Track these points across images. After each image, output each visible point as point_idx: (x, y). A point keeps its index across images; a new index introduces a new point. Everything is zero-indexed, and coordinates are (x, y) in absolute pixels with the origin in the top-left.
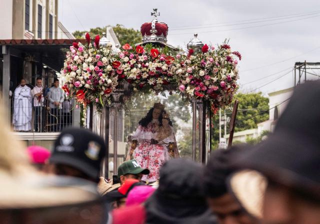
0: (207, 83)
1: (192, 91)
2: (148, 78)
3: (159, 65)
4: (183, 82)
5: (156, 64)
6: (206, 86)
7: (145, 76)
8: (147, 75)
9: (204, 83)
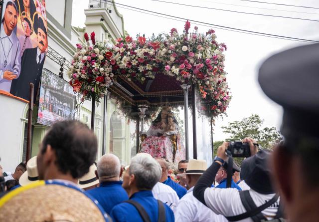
0: (192, 61)
1: (178, 70)
2: (138, 65)
3: (147, 50)
4: (169, 62)
5: (143, 49)
6: (191, 64)
7: (134, 63)
8: (137, 62)
9: (189, 61)
